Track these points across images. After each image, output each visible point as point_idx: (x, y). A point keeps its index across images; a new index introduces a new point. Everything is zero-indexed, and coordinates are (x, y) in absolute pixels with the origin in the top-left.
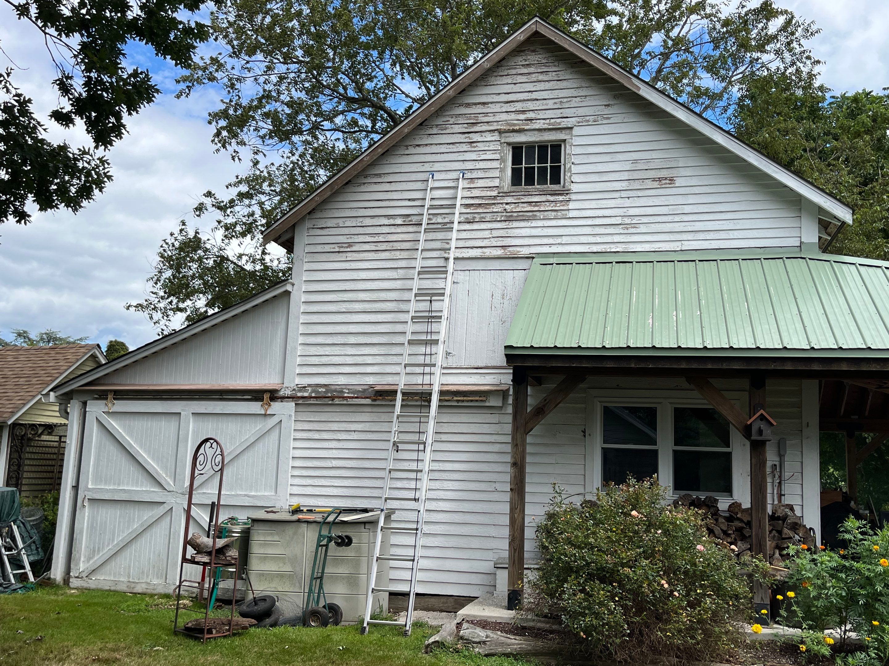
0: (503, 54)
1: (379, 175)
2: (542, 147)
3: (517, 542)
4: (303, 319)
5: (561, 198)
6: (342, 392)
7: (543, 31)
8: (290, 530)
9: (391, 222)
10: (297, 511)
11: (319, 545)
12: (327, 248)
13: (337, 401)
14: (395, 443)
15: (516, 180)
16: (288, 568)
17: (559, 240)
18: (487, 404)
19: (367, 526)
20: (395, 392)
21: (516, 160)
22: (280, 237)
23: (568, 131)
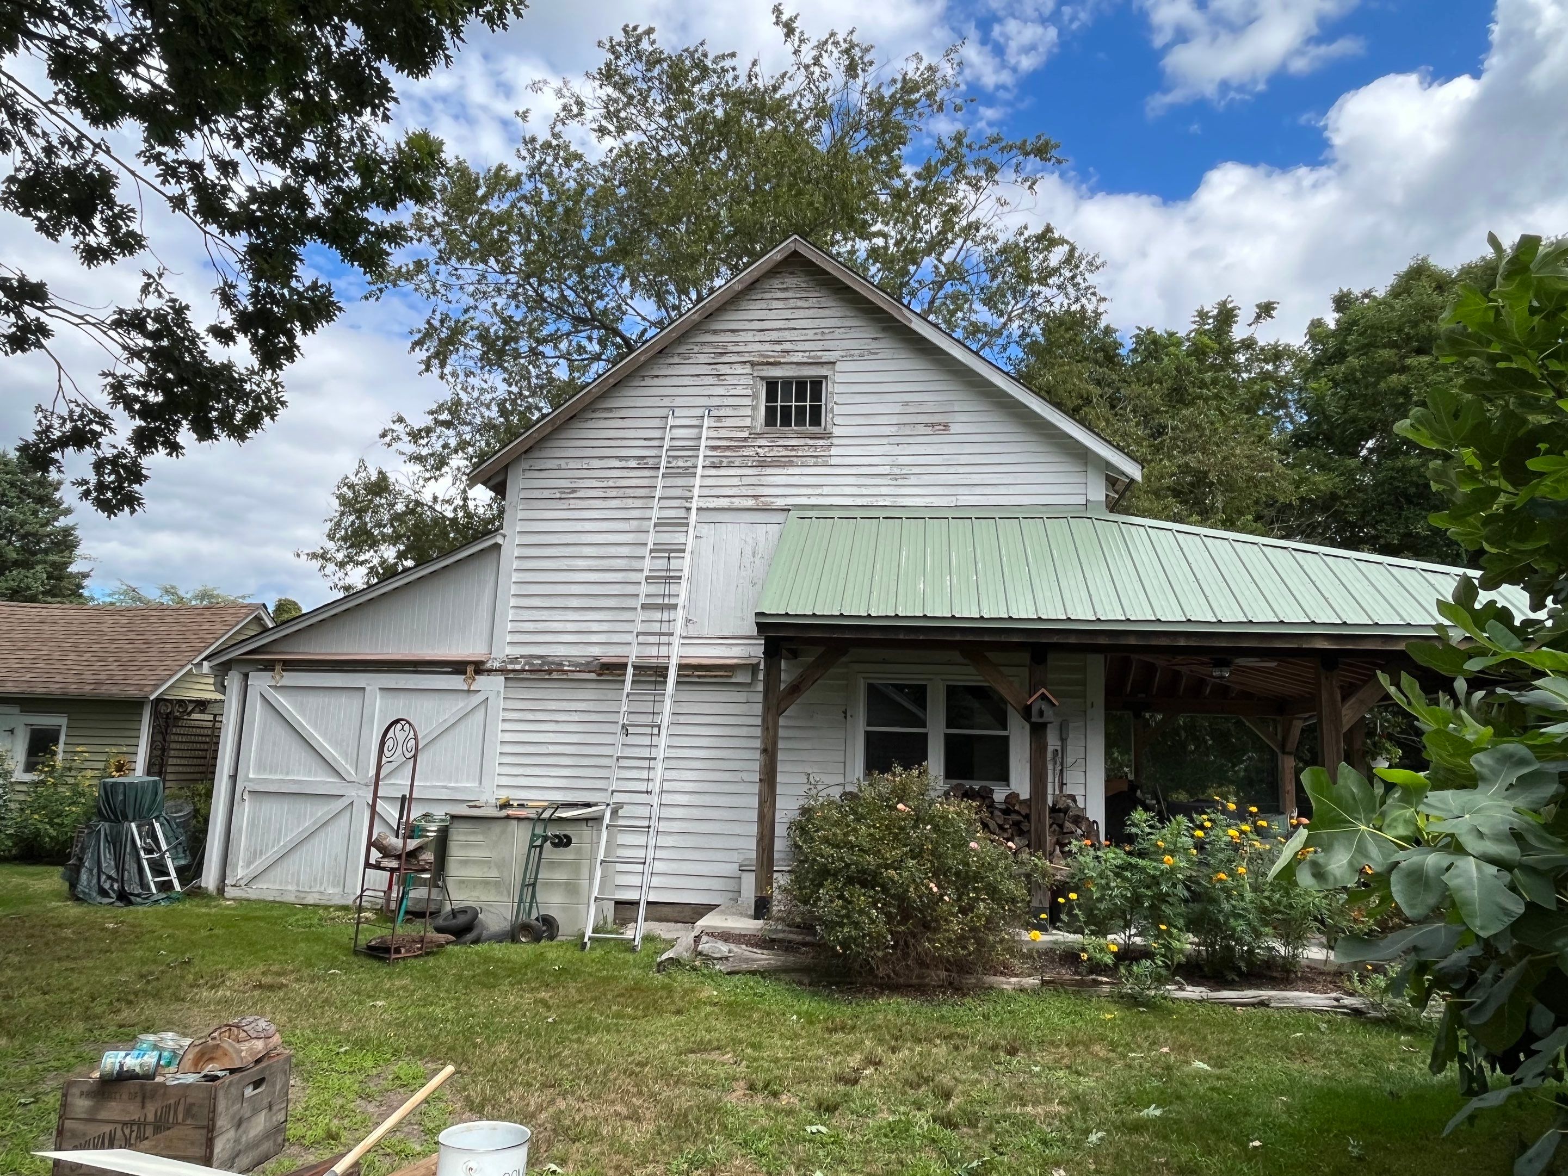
0: (756, 275)
1: (610, 410)
2: (801, 384)
3: (766, 841)
4: (515, 577)
5: (821, 442)
6: (562, 665)
7: (802, 250)
8: (497, 828)
9: (623, 464)
10: (506, 805)
11: (532, 846)
12: (546, 494)
13: (555, 676)
14: (624, 726)
15: (770, 419)
16: (493, 873)
17: (819, 491)
18: (733, 680)
19: (590, 823)
20: (625, 666)
21: (771, 396)
22: (489, 479)
23: (830, 366)
